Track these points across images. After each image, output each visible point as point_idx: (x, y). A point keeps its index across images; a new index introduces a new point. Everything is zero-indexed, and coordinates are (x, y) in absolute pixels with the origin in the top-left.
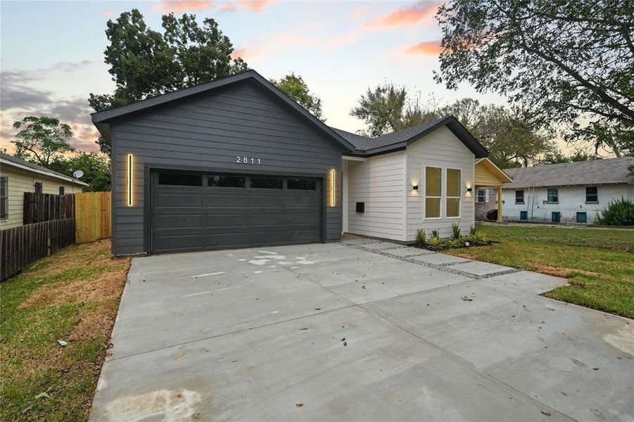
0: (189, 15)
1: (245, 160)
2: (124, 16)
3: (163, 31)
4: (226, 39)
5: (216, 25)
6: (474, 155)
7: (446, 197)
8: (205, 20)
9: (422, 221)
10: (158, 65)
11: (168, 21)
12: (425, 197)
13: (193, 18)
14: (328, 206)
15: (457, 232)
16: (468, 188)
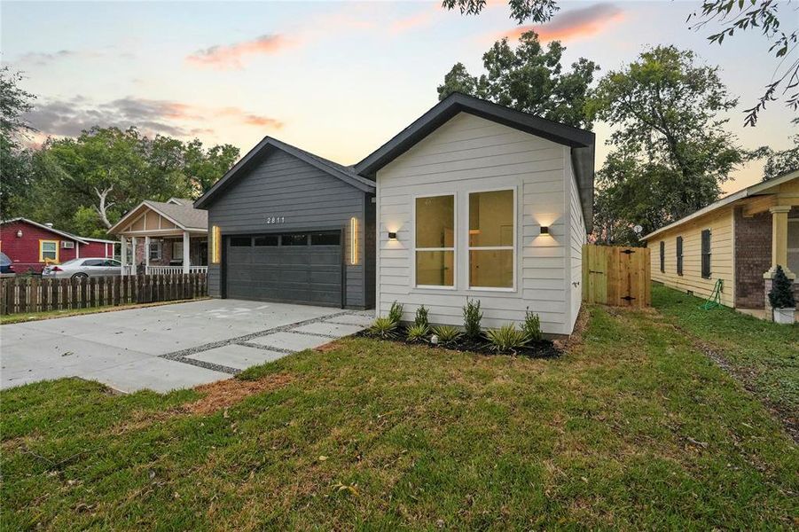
1: (273, 220)
2: (449, 76)
3: (486, 72)
4: (555, 45)
5: (536, 35)
6: (566, 150)
7: (468, 249)
8: (520, 37)
9: (409, 290)
11: (488, 58)
12: (414, 250)
13: (504, 42)
14: (348, 264)
15: (473, 315)
16: (544, 224)
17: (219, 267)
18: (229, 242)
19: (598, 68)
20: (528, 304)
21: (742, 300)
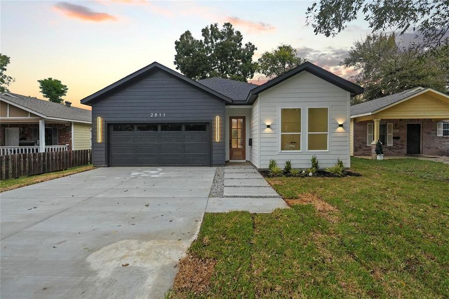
0: (214, 24)
1: (156, 115)
2: (182, 36)
3: (203, 39)
4: (238, 33)
5: (231, 26)
6: (349, 94)
7: (307, 133)
8: (224, 24)
9: (277, 153)
10: (195, 60)
11: (205, 32)
12: (280, 133)
13: (216, 25)
14: (213, 141)
15: (315, 163)
16: (340, 123)
17: (104, 145)
18: (112, 128)
19: (256, 49)
20: (338, 156)
21: (356, 153)
